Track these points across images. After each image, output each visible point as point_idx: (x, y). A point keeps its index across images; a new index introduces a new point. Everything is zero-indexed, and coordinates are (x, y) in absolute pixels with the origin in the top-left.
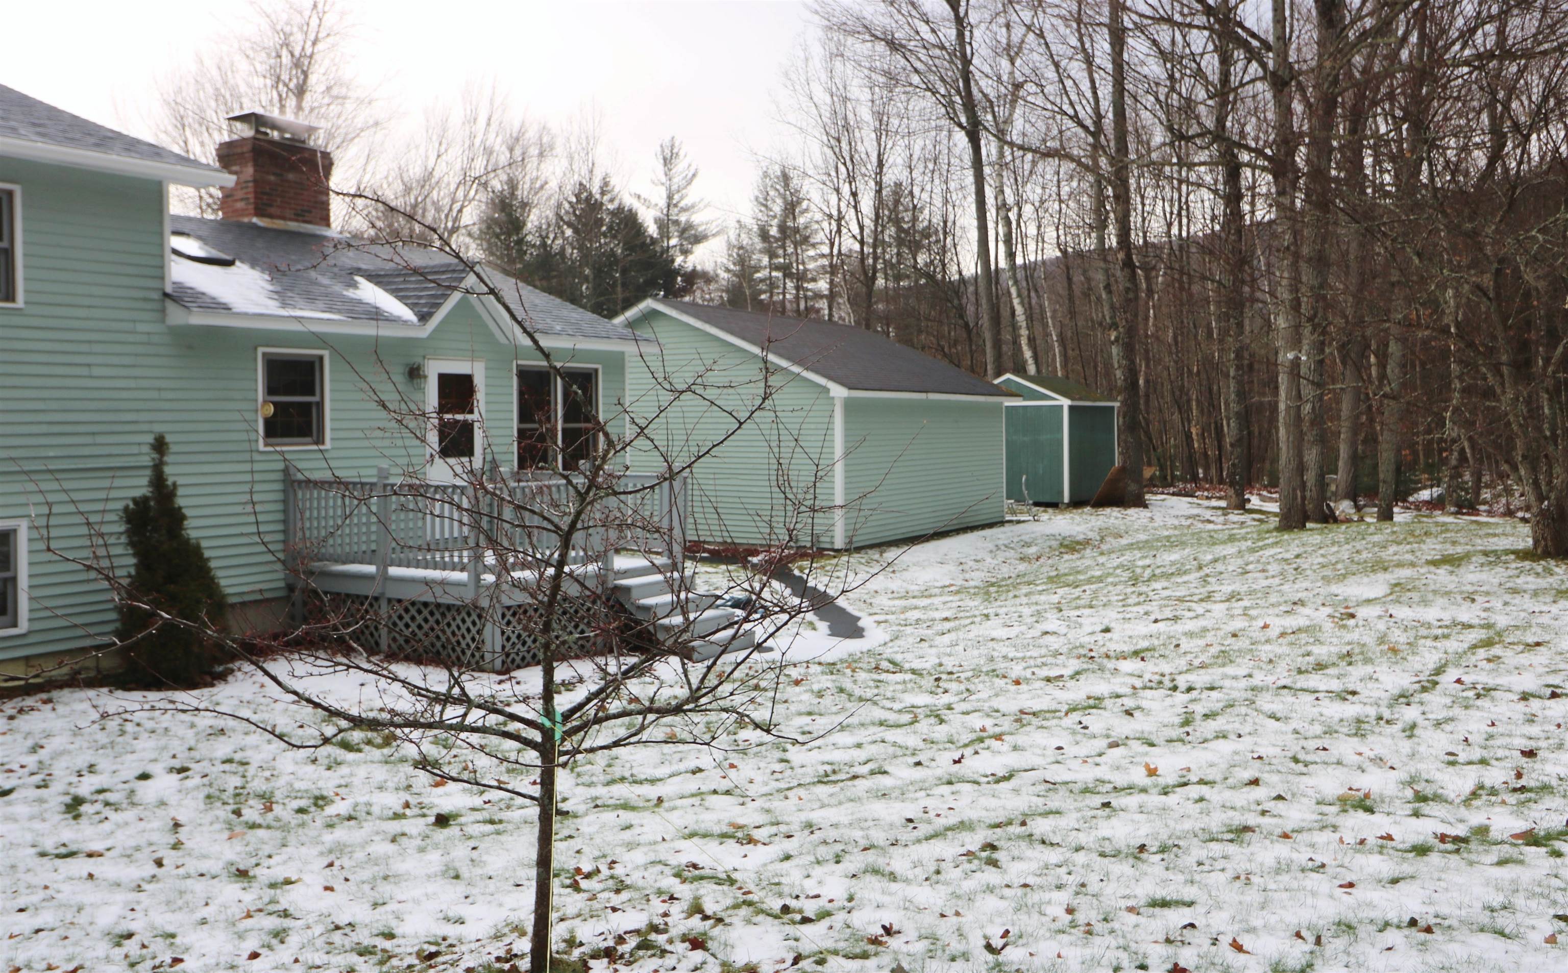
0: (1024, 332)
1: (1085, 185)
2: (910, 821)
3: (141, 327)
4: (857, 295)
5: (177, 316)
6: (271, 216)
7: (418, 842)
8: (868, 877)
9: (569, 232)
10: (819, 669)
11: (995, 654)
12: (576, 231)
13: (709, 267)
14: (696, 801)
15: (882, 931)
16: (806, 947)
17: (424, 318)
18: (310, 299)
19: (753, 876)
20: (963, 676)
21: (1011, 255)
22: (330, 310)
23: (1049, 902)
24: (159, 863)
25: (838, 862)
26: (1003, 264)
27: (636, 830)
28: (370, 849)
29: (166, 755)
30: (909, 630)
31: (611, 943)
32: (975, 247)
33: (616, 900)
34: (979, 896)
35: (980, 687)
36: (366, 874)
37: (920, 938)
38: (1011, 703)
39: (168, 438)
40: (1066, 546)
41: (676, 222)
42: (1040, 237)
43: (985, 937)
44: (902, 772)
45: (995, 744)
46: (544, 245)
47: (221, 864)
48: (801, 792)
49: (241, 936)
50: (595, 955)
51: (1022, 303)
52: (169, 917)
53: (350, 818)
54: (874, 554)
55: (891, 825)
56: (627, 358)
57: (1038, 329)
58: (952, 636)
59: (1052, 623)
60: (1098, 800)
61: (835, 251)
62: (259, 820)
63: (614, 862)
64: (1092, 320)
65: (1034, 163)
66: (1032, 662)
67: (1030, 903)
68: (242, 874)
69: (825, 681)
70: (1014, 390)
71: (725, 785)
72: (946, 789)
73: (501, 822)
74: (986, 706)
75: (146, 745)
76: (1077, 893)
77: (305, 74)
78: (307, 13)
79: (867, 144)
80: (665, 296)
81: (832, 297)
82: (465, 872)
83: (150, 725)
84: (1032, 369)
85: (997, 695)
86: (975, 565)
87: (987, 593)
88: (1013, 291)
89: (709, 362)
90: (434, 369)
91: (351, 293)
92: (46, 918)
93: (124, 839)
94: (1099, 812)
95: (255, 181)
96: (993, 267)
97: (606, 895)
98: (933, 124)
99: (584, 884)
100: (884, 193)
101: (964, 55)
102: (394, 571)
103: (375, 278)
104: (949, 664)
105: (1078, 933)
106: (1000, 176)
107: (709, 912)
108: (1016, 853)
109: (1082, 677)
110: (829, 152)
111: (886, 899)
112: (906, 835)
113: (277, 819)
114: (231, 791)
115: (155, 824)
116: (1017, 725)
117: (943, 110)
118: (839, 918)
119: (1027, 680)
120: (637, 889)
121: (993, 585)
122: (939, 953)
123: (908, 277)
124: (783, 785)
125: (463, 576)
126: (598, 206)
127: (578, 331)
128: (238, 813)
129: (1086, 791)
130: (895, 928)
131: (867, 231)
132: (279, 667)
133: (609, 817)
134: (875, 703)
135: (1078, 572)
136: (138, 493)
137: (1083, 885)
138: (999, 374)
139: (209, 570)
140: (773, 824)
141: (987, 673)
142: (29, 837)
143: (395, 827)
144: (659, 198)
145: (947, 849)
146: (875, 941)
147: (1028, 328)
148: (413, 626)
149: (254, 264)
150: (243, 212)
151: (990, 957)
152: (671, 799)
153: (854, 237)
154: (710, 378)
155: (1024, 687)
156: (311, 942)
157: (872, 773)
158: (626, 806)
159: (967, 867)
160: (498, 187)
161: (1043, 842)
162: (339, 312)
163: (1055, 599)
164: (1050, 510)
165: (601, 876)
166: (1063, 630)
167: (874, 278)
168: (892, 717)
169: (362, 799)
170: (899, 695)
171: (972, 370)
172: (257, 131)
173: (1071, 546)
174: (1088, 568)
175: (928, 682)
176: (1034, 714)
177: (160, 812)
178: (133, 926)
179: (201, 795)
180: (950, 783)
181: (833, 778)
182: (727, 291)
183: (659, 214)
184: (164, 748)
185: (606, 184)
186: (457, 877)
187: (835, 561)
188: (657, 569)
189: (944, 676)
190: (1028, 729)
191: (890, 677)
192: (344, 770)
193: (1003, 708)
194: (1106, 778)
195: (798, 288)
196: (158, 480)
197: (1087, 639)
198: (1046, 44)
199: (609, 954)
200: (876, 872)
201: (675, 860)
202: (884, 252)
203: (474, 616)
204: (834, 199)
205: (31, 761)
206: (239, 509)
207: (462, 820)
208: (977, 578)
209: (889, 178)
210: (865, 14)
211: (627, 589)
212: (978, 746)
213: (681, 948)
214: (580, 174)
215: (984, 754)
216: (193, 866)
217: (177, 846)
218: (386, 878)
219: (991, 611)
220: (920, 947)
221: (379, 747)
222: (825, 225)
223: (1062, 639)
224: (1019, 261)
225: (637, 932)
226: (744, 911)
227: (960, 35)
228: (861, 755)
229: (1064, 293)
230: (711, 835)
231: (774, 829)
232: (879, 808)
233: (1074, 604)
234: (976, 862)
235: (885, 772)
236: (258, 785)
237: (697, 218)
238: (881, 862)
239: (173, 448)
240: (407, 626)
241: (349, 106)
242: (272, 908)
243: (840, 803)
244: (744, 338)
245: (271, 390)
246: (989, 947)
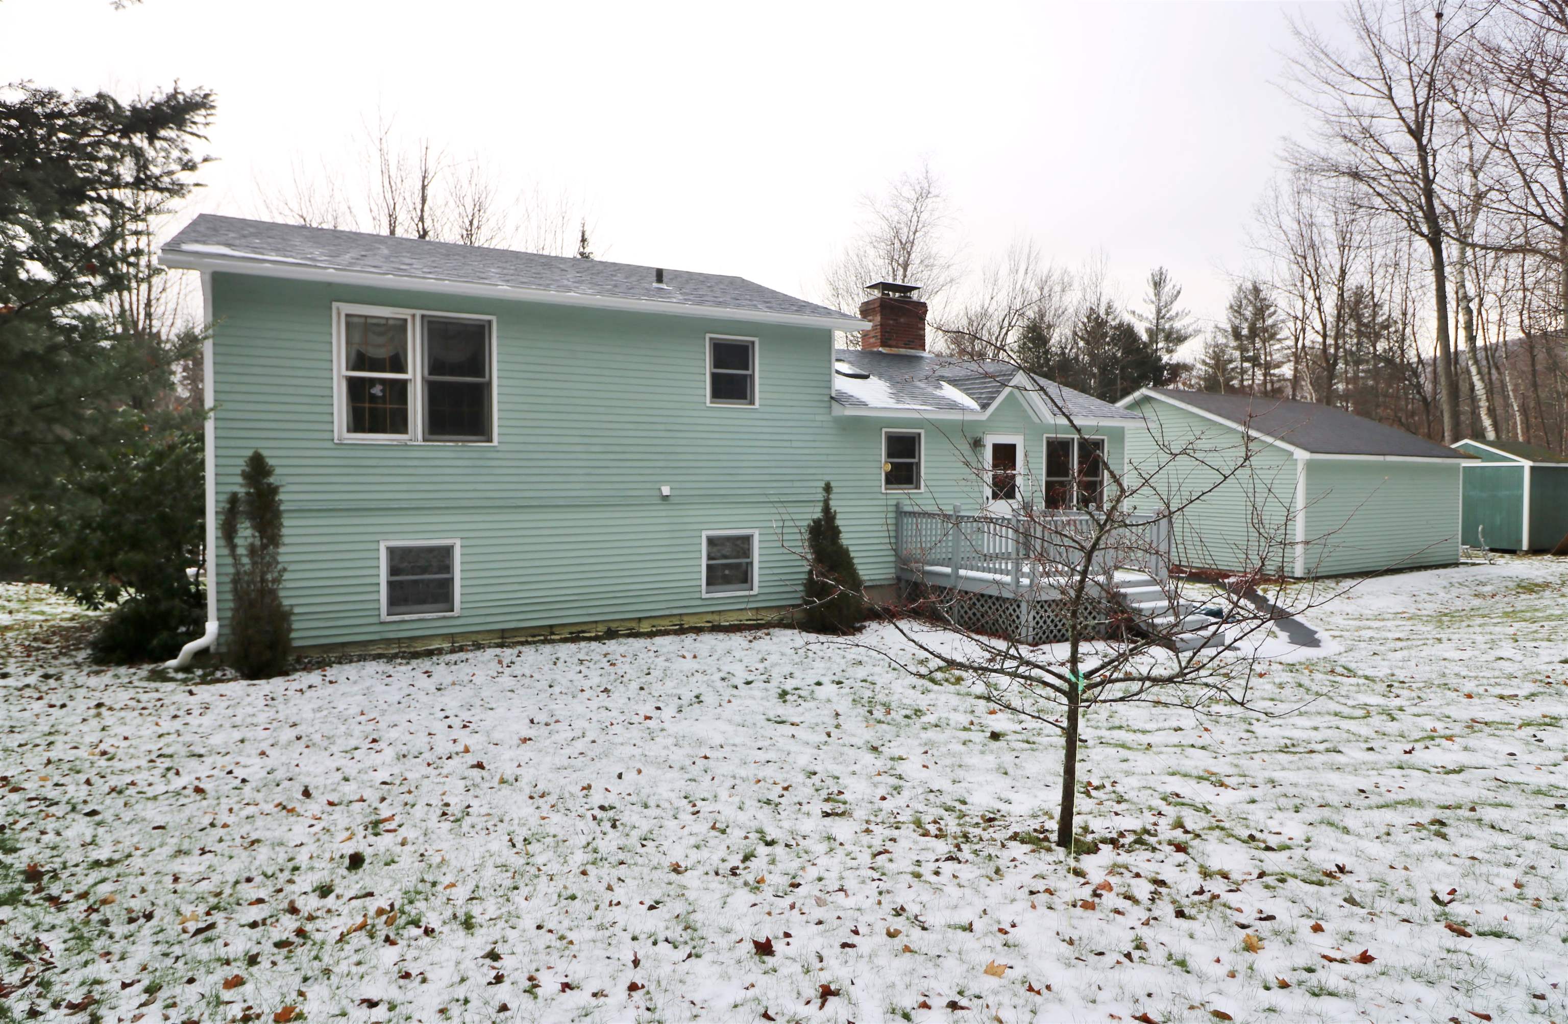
0: (1484, 404)
1: (1552, 274)
2: (1363, 791)
3: (818, 418)
4: (1318, 378)
5: (838, 411)
6: (890, 346)
7: (980, 747)
8: (1324, 827)
9: (1081, 344)
10: (1280, 667)
11: (1447, 671)
12: (1087, 342)
13: (1189, 360)
14: (1178, 750)
15: (1336, 869)
16: (1268, 867)
17: (984, 406)
18: (913, 397)
19: (1224, 810)
20: (1414, 685)
21: (1471, 339)
22: (925, 404)
23: (1498, 875)
24: (829, 735)
25: (1297, 812)
26: (1462, 346)
27: (1131, 764)
28: (950, 747)
29: (830, 673)
30: (1363, 645)
31: (1115, 835)
32: (1434, 334)
33: (1118, 808)
34: (1427, 860)
35: (1432, 696)
36: (948, 761)
37: (1370, 880)
38: (1464, 711)
39: (832, 484)
40: (1524, 587)
41: (1163, 330)
42: (1501, 322)
43: (1432, 891)
44: (1355, 754)
45: (1444, 742)
46: (1063, 353)
47: (863, 741)
48: (1265, 756)
49: (875, 785)
50: (1104, 841)
51: (1482, 379)
52: (835, 767)
53: (936, 726)
54: (1331, 583)
55: (1345, 792)
56: (1126, 432)
57: (1498, 401)
58: (1405, 653)
59: (1507, 650)
60: (1552, 802)
61: (1300, 345)
62: (883, 719)
63: (1115, 782)
64: (1558, 392)
65: (1497, 258)
66: (1485, 681)
67: (1477, 872)
68: (875, 749)
69: (1286, 677)
70: (1472, 453)
71: (1200, 742)
72: (1398, 772)
73: (1034, 743)
74: (1437, 712)
75: (819, 665)
76: (1526, 873)
77: (909, 253)
78: (910, 214)
79: (1331, 258)
80: (1155, 385)
81: (1296, 380)
82: (1011, 771)
83: (821, 654)
84: (1491, 435)
85: (1448, 704)
86: (1428, 598)
87: (1440, 621)
88: (1474, 370)
89: (1198, 433)
90: (990, 440)
91: (938, 392)
92: (771, 755)
93: (809, 718)
94: (1553, 812)
95: (881, 325)
96: (1452, 349)
97: (1110, 803)
98: (1394, 235)
99: (1094, 793)
100: (1345, 295)
101: (1426, 176)
102: (962, 572)
103: (953, 382)
104: (1401, 675)
105: (1527, 904)
106: (1462, 272)
107: (1189, 828)
108: (1465, 831)
109: (1538, 699)
110: (1295, 267)
111: (1339, 846)
112: (1359, 801)
113: (893, 720)
114: (866, 699)
115: (826, 712)
116: (1469, 731)
117: (1405, 224)
118: (1298, 853)
119: (1480, 696)
120: (1134, 803)
121: (1446, 615)
122: (1388, 894)
123: (1367, 362)
124: (1249, 749)
125: (1007, 579)
126: (1103, 324)
127: (1091, 413)
128: (871, 712)
129: (1539, 792)
130: (1347, 868)
131: (1329, 326)
132: (904, 624)
133: (1112, 751)
134: (1331, 698)
135: (1536, 610)
136: (816, 516)
137: (1533, 868)
138: (1456, 439)
139: (853, 564)
140: (1241, 776)
141: (1439, 686)
142: (761, 709)
143: (965, 735)
144: (1150, 312)
145: (1399, 818)
146: (1329, 875)
147: (1488, 400)
148: (986, 607)
149: (880, 377)
150: (874, 345)
151: (1437, 907)
152: (1157, 746)
153: (1317, 332)
154: (1199, 444)
155: (1475, 700)
156: (917, 796)
157: (1328, 750)
158: (1123, 746)
159: (1417, 835)
160: (1032, 316)
161: (1493, 827)
162: (931, 405)
163: (1511, 631)
164: (1507, 556)
165: (1106, 790)
166: (1519, 657)
167: (1335, 363)
168: (1346, 711)
169: (944, 715)
170: (1351, 694)
171: (1429, 436)
172: (883, 294)
173: (1530, 588)
174: (1547, 607)
175: (1381, 687)
176: (1486, 724)
177: (828, 705)
178: (817, 769)
179: (851, 699)
180: (1401, 768)
181: (1292, 749)
182: (1205, 379)
183: (1148, 325)
184: (829, 668)
185: (1109, 307)
186: (1006, 773)
187: (1295, 586)
188: (1154, 582)
189: (1396, 684)
190: (1479, 734)
191: (1345, 679)
192: (932, 695)
193: (1454, 715)
194: (1561, 785)
195: (1265, 375)
196: (827, 509)
197: (1544, 667)
198: (1512, 156)
199: (1113, 842)
200: (1331, 824)
201: (1161, 788)
202: (1345, 343)
203: (1015, 606)
204: (1299, 303)
205: (761, 666)
206: (879, 528)
207: (1008, 738)
208: (1430, 608)
209: (1351, 282)
210: (1331, 155)
211: (1125, 596)
212: (1429, 743)
213: (1169, 849)
214: (1092, 300)
215: (1434, 750)
216: (847, 740)
217: (838, 726)
218: (960, 766)
219: (1444, 636)
220: (1372, 887)
221: (953, 684)
222: (1291, 324)
223: (1517, 665)
224: (1480, 343)
225: (1134, 832)
226: (1217, 833)
227: (1423, 160)
228: (1319, 736)
229: (1527, 369)
230: (1190, 776)
231: (1242, 780)
232: (1334, 778)
233: (1531, 637)
234: (1425, 832)
235: (1339, 752)
236: (881, 697)
237: (1177, 325)
238: (1335, 818)
239: (835, 490)
240: (982, 606)
241: (936, 271)
242: (894, 772)
243: (1299, 769)
244: (1220, 415)
245: (890, 455)
246: (1436, 899)
